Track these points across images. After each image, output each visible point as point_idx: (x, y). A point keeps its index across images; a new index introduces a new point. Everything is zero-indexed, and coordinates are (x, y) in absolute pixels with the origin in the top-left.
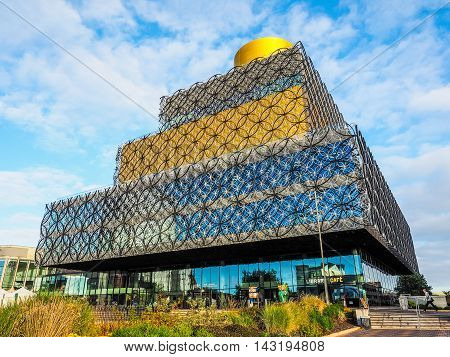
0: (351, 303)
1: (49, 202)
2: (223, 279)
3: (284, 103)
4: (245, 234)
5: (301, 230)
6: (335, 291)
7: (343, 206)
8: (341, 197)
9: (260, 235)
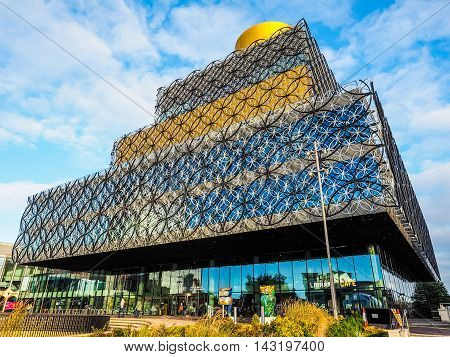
0: (375, 316)
1: (31, 195)
2: (212, 282)
3: (286, 84)
4: (230, 224)
5: (301, 216)
6: (347, 297)
7: (357, 183)
8: (353, 172)
9: (250, 225)
